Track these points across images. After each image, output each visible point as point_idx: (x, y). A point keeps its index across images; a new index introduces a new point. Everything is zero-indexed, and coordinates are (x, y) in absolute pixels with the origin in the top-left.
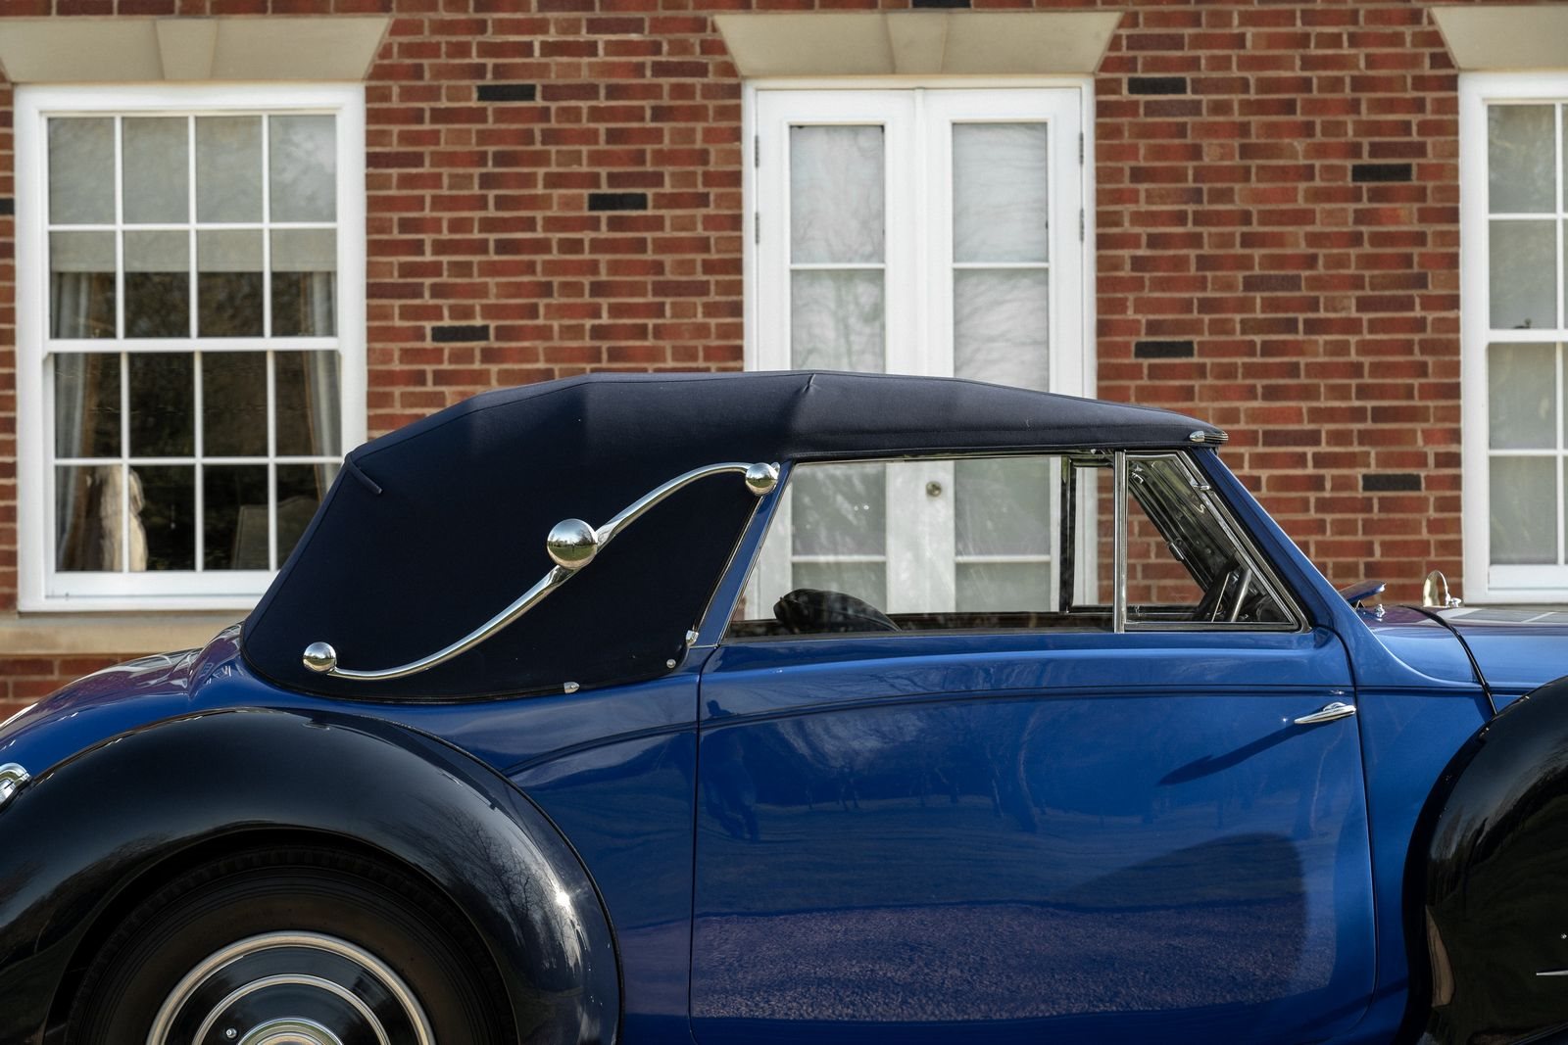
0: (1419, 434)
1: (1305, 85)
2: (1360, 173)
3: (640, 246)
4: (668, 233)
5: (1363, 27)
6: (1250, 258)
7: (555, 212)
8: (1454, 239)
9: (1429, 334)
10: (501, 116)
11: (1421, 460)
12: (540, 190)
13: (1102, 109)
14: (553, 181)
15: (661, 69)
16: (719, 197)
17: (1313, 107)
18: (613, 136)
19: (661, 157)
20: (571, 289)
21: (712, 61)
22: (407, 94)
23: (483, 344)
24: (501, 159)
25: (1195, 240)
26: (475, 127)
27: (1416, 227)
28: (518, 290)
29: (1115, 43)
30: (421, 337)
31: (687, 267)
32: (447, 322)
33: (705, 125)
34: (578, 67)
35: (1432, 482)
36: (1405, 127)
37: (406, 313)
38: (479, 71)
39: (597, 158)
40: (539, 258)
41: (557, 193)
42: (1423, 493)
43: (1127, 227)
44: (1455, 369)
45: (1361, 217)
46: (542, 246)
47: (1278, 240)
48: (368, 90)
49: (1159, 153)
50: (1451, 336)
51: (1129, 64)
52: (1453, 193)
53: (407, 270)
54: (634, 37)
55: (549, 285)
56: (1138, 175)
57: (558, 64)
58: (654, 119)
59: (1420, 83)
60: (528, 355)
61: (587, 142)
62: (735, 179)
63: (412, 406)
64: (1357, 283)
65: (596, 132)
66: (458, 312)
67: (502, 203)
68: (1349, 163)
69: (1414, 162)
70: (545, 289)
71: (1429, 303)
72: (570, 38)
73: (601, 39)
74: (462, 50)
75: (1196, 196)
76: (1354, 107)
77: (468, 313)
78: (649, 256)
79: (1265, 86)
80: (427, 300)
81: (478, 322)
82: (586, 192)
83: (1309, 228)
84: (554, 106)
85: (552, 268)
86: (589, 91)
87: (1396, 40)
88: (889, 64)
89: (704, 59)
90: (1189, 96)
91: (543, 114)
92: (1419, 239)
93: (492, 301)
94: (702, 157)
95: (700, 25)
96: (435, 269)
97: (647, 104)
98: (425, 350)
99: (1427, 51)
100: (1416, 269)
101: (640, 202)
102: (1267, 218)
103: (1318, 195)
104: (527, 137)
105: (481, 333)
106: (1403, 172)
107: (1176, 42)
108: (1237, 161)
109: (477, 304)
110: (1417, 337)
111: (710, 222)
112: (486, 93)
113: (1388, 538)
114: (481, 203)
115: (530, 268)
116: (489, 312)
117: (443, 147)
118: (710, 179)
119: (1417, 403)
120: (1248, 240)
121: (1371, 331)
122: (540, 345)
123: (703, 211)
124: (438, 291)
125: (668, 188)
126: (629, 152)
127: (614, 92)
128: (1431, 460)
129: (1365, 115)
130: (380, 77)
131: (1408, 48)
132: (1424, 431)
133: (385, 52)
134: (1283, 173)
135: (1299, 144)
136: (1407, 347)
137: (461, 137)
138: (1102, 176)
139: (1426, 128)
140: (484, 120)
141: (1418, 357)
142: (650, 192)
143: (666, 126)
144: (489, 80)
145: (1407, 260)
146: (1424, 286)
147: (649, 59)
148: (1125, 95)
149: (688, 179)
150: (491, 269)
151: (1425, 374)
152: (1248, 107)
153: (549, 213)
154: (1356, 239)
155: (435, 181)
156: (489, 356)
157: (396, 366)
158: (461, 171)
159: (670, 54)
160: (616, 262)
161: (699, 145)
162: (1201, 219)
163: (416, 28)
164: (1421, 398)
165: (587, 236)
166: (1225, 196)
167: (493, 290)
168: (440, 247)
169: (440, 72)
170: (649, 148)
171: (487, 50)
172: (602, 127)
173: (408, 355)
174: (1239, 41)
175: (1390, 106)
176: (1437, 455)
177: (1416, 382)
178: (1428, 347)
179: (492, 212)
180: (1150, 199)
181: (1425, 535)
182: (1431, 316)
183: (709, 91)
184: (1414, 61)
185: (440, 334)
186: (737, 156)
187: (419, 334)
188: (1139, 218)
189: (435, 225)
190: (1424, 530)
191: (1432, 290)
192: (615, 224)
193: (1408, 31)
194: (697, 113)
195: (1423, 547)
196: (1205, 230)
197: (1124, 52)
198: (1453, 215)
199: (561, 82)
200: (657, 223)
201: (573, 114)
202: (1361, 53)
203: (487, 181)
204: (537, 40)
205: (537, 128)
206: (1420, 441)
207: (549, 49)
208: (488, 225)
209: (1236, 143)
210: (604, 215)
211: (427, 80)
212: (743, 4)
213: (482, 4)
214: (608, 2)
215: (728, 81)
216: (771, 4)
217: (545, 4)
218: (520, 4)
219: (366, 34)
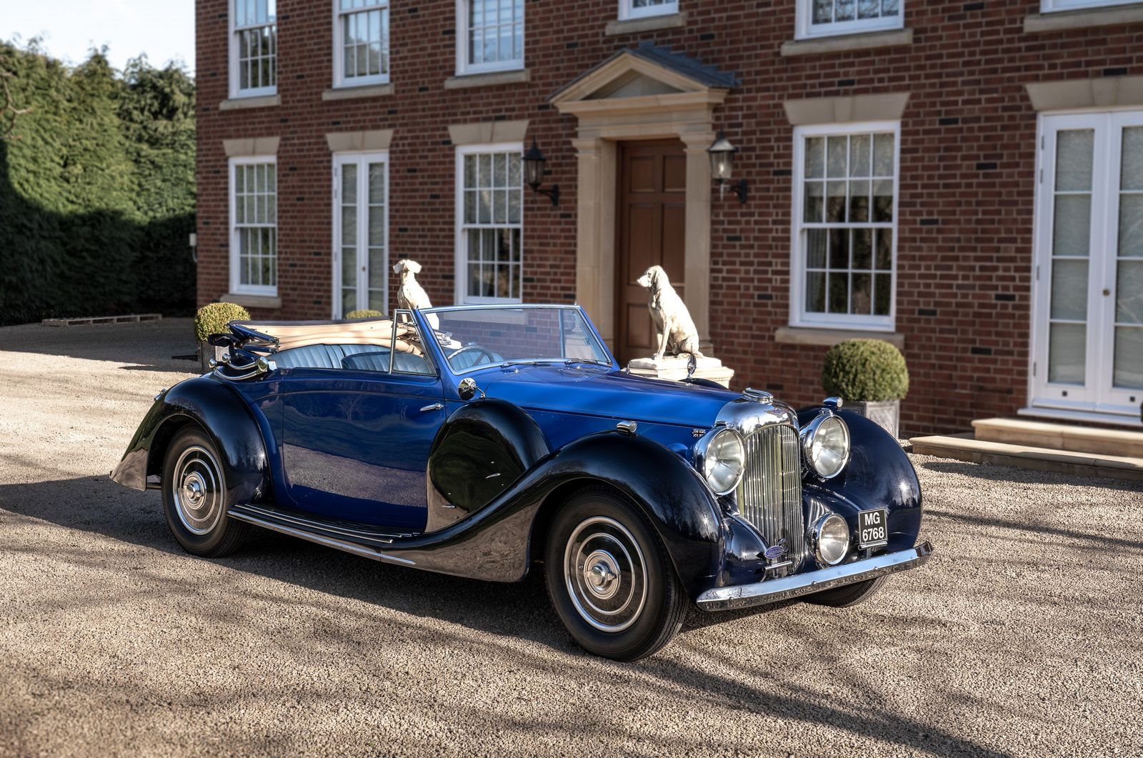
3: (993, 185)
4: (1004, 179)
7: (964, 171)
10: (947, 131)
12: (959, 162)
14: (964, 158)
15: (1005, 109)
16: (1024, 163)
19: (1004, 147)
20: (968, 203)
21: (1023, 104)
22: (915, 124)
23: (937, 226)
24: (946, 149)
26: (937, 136)
31: (1010, 194)
32: (925, 217)
33: (1020, 132)
34: (974, 110)
37: (912, 213)
38: (939, 113)
39: (980, 148)
40: (957, 190)
41: (965, 163)
46: (958, 185)
48: (902, 122)
53: (913, 196)
54: (995, 95)
55: (960, 201)
57: (967, 109)
58: (1001, 130)
60: (952, 231)
61: (976, 141)
62: (1032, 155)
63: (913, 251)
65: (979, 137)
66: (928, 213)
67: (946, 168)
70: (959, 204)
72: (972, 97)
73: (983, 97)
74: (933, 104)
77: (930, 213)
78: (997, 189)
80: (918, 208)
81: (936, 217)
82: (975, 162)
84: (965, 126)
85: (962, 194)
86: (977, 120)
88: (1091, 103)
89: (1020, 104)
91: (961, 130)
93: (940, 208)
94: (1018, 146)
95: (1020, 89)
96: (921, 195)
97: (999, 124)
98: (917, 228)
101: (994, 166)
104: (955, 140)
105: (936, 222)
109: (935, 210)
111: (1021, 174)
112: (942, 122)
114: (937, 168)
115: (953, 195)
116: (940, 213)
117: (926, 145)
118: (1021, 156)
122: (956, 227)
123: (1017, 170)
124: (923, 204)
125: (1005, 160)
126: (991, 145)
127: (987, 119)
130: (906, 116)
133: (908, 107)
137: (932, 141)
140: (941, 133)
142: (998, 162)
143: (1006, 133)
144: (943, 116)
147: (1000, 105)
150: (941, 195)
153: (962, 172)
155: (922, 159)
156: (939, 231)
157: (907, 235)
158: (931, 155)
159: (1008, 102)
160: (985, 192)
161: (1017, 141)
163: (919, 96)
165: (975, 181)
167: (941, 204)
168: (924, 186)
169: (927, 114)
170: (999, 143)
171: (943, 104)
172: (982, 135)
173: (912, 231)
179: (942, 172)
183: (1022, 118)
185: (923, 222)
186: (1033, 146)
187: (914, 222)
189: (922, 177)
192: (986, 176)
194: (1017, 127)
199: (968, 116)
200: (1000, 175)
201: (971, 130)
203: (941, 159)
204: (960, 99)
205: (959, 136)
207: (965, 102)
208: (941, 177)
210: (981, 172)
211: (922, 117)
212: (1036, 79)
213: (943, 85)
214: (987, 82)
215: (1030, 113)
216: (1048, 78)
217: (964, 83)
218: (954, 84)
219: (900, 100)
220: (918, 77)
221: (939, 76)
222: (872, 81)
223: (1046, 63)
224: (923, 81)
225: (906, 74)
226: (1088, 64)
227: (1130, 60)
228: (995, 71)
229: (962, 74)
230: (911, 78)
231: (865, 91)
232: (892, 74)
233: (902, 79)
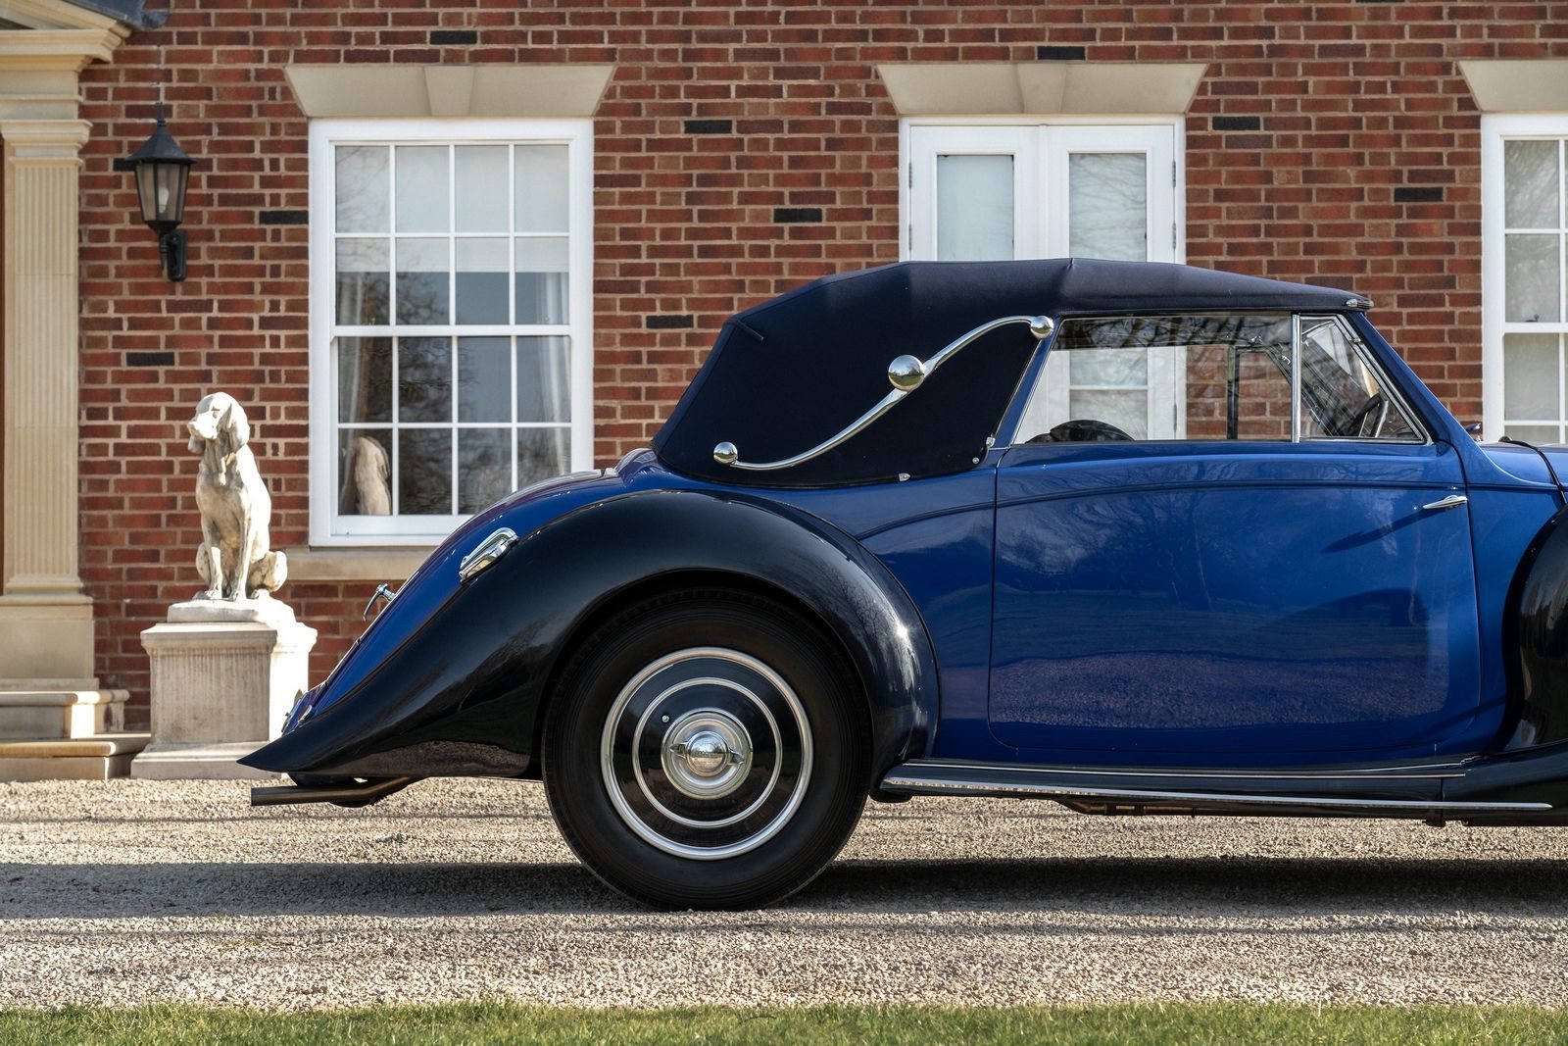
1: (1356, 123)
2: (1401, 195)
3: (816, 251)
4: (839, 241)
5: (1403, 77)
6: (1312, 263)
7: (747, 223)
8: (1477, 248)
9: (1456, 326)
10: (704, 145)
12: (735, 206)
13: (1191, 142)
14: (746, 198)
15: (833, 108)
16: (880, 211)
17: (1362, 141)
18: (795, 162)
19: (834, 180)
20: (760, 286)
21: (875, 101)
22: (628, 128)
23: (688, 330)
24: (704, 180)
25: (1266, 248)
26: (683, 154)
27: (1447, 239)
28: (716, 287)
29: (1202, 88)
30: (638, 325)
32: (658, 313)
33: (869, 153)
34: (766, 106)
36: (1437, 158)
37: (626, 305)
38: (686, 109)
39: (781, 180)
40: (734, 261)
41: (748, 208)
43: (1212, 238)
44: (1477, 354)
45: (1402, 230)
46: (736, 251)
47: (1333, 249)
48: (596, 124)
49: (1237, 177)
50: (1474, 327)
51: (1213, 106)
52: (1476, 211)
53: (627, 270)
54: (812, 82)
55: (742, 282)
56: (1220, 196)
57: (749, 104)
58: (828, 148)
59: (1450, 122)
61: (773, 168)
62: (893, 197)
63: (629, 380)
64: (1398, 283)
65: (780, 159)
66: (668, 304)
67: (704, 216)
68: (1392, 187)
69: (1445, 186)
70: (739, 286)
71: (1456, 300)
72: (760, 83)
73: (786, 83)
74: (672, 92)
75: (1267, 213)
76: (1396, 141)
77: (676, 305)
78: (823, 259)
79: (1324, 124)
80: (643, 294)
81: (684, 313)
82: (772, 208)
83: (1359, 239)
84: (746, 137)
85: (744, 269)
86: (776, 126)
87: (1431, 87)
88: (1019, 106)
89: (869, 100)
90: (1262, 132)
91: (738, 144)
92: (1449, 248)
93: (695, 295)
94: (867, 180)
95: (865, 73)
96: (649, 269)
97: (823, 136)
98: (640, 335)
99: (1456, 96)
100: (1446, 273)
101: (816, 216)
102: (1325, 231)
103: (1366, 213)
104: (725, 163)
105: (686, 322)
106: (1436, 194)
107: (1252, 88)
108: (1301, 185)
109: (683, 297)
110: (1446, 328)
111: (873, 232)
112: (691, 127)
114: (687, 216)
115: (727, 268)
116: (693, 304)
117: (656, 170)
118: (873, 197)
119: (1446, 381)
120: (1310, 249)
121: (1410, 323)
123: (867, 223)
124: (652, 287)
125: (838, 205)
126: (807, 175)
127: (795, 126)
129: (1405, 148)
130: (605, 115)
131: (1440, 94)
133: (610, 93)
134: (1338, 194)
135: (1352, 172)
136: (1438, 336)
137: (671, 163)
138: (1191, 196)
139: (1454, 159)
140: (690, 149)
141: (1447, 344)
142: (824, 208)
143: (838, 154)
144: (694, 117)
145: (1439, 266)
146: (1453, 286)
147: (824, 100)
148: (1210, 131)
149: (856, 197)
150: (695, 270)
151: (1453, 358)
152: (1310, 141)
153: (742, 225)
154: (1397, 248)
155: (650, 198)
156: (694, 340)
157: (618, 348)
158: (671, 190)
159: (841, 96)
160: (796, 264)
161: (864, 170)
162: (1271, 231)
163: (635, 74)
164: (1450, 378)
165: (773, 243)
166: (1291, 213)
167: (696, 286)
168: (654, 252)
169: (655, 110)
170: (823, 172)
171: (693, 92)
172: (785, 155)
173: (627, 339)
174: (1303, 87)
175: (1425, 140)
177: (1446, 364)
178: (1455, 336)
179: (696, 224)
180: (1230, 214)
182: (1458, 311)
183: (873, 126)
184: (1444, 104)
185: (653, 322)
186: (894, 179)
187: (635, 322)
188: (1221, 231)
189: (649, 234)
191: (1459, 290)
192: (795, 234)
193: (1440, 80)
194: (863, 144)
196: (1275, 240)
197: (1210, 96)
198: (1476, 229)
199: (752, 118)
200: (830, 233)
201: (762, 144)
202: (1402, 98)
203: (692, 198)
204: (733, 85)
205: (733, 155)
207: (743, 92)
208: (693, 234)
209: (1300, 170)
210: (787, 226)
211: (644, 116)
212: (900, 55)
213: (689, 55)
214: (791, 54)
215: (888, 118)
216: (923, 56)
217: (740, 55)
218: (719, 55)
219: (596, 79)
220: (635, 37)
221: (685, 37)
222: (521, 37)
223: (920, 29)
224: (644, 45)
225: (605, 29)
226: (1007, 35)
227: (1090, 35)
228: (811, 36)
229: (736, 37)
230: (615, 37)
231: (507, 57)
232: (568, 27)
233: (597, 37)
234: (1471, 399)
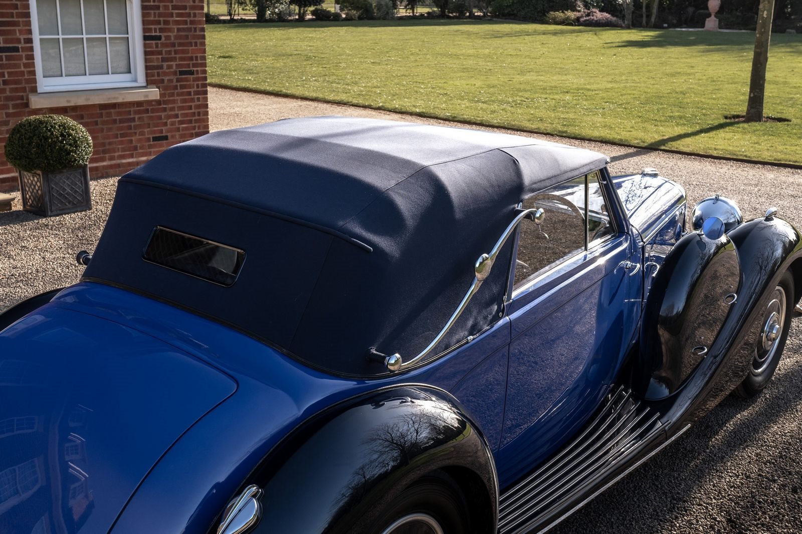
0: (17, 31)
11: (19, 41)
35: (24, 49)
42: (21, 53)
113: (9, 70)
119: (15, 19)
128: (22, 41)
132: (19, 30)
164: (17, 18)
176: (24, 39)
177: (15, 11)
181: (22, 69)
190: (22, 67)
195: (22, 73)
206: (18, 34)
234: (27, 28)
